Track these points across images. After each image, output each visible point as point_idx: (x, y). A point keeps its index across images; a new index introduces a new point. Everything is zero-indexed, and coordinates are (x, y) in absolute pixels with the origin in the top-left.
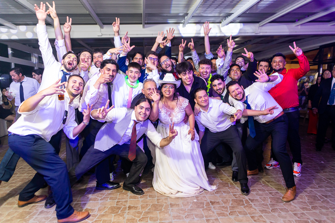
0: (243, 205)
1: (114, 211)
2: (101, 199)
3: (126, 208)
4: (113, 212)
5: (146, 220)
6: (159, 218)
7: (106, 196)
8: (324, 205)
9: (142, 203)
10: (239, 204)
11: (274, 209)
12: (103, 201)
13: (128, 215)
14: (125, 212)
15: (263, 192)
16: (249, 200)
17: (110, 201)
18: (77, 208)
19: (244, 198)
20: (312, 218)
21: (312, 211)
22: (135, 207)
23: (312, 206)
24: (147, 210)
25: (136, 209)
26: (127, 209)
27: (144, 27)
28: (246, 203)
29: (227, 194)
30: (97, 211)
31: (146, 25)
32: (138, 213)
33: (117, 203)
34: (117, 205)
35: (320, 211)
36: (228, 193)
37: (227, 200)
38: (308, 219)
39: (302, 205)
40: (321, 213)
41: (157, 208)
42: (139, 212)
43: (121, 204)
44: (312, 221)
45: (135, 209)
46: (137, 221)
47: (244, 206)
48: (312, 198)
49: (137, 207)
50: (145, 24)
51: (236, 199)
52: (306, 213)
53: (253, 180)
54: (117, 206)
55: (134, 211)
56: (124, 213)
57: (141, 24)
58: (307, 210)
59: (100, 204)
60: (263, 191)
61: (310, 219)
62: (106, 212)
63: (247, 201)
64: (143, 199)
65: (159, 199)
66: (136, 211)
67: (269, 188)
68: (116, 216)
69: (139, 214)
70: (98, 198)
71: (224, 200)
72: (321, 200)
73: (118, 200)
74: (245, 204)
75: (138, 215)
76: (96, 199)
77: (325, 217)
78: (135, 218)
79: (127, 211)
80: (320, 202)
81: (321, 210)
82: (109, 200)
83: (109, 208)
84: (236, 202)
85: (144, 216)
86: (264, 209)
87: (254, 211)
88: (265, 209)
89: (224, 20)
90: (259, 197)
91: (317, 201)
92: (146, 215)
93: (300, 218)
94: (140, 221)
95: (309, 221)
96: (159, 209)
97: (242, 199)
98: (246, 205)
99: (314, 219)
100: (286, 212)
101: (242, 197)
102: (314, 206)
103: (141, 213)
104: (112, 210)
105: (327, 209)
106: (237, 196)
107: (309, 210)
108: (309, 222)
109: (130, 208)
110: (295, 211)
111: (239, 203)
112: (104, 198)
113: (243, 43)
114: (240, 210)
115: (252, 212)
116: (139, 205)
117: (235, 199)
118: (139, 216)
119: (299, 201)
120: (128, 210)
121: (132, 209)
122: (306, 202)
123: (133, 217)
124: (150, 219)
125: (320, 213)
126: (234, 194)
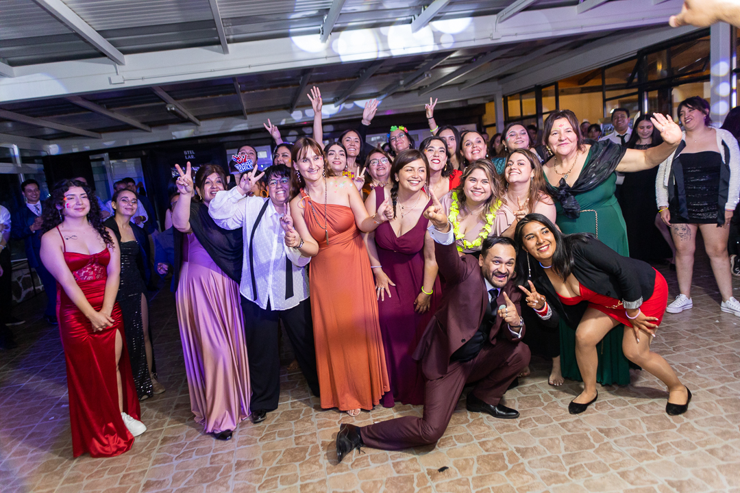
0: (505, 467)
1: (206, 477)
2: (179, 457)
3: (231, 467)
4: (205, 480)
5: (274, 485)
6: (300, 476)
7: (187, 448)
8: (684, 438)
9: (265, 452)
10: (495, 469)
11: (575, 467)
12: (182, 460)
13: (237, 480)
14: (230, 476)
15: (546, 425)
16: (516, 451)
17: (198, 457)
18: (127, 484)
19: (505, 449)
20: (661, 480)
21: (660, 458)
22: (250, 462)
23: (658, 446)
24: (274, 464)
25: (253, 466)
26: (234, 467)
28: (510, 462)
29: (465, 444)
30: (170, 484)
32: (256, 474)
33: (213, 460)
34: (211, 463)
35: (678, 455)
36: (467, 441)
37: (466, 460)
38: (653, 482)
39: (636, 445)
40: (680, 462)
41: (296, 457)
42: (258, 470)
43: (220, 459)
44: (663, 488)
45: (250, 465)
46: (255, 491)
47: (506, 471)
48: (655, 423)
49: (255, 460)
50: (229, 42)
51: (486, 453)
52: (648, 465)
54: (213, 465)
55: (249, 470)
56: (227, 479)
57: (218, 43)
58: (647, 459)
59: (175, 467)
60: (548, 423)
61: (656, 483)
62: (189, 482)
63: (511, 455)
64: (266, 442)
65: (300, 437)
66: (253, 469)
67: (559, 411)
68: (211, 488)
69: (258, 474)
70: (171, 455)
71: (459, 460)
72: (676, 427)
73: (213, 452)
74: (508, 464)
75: (257, 477)
76: (168, 458)
77: (689, 470)
78: (252, 483)
79: (233, 473)
80: (674, 430)
81: (678, 453)
82: (194, 457)
83: (196, 473)
84: (489, 463)
85: (270, 478)
86: (552, 471)
87: (531, 482)
88: (555, 471)
89: (416, 16)
90: (537, 439)
91: (669, 428)
92: (274, 475)
93: (636, 484)
94: (261, 488)
95: (655, 486)
96: (298, 458)
97: (500, 451)
98: (510, 466)
99: (666, 480)
100: (603, 471)
101: (499, 447)
102: (662, 445)
103: (263, 472)
104: (202, 476)
105: (692, 449)
106: (489, 445)
107: (652, 458)
108: (655, 491)
109: (239, 465)
110: (622, 464)
111: (494, 465)
112: (184, 453)
113: (469, 62)
114: (498, 485)
115: (526, 484)
116: (259, 457)
117: (484, 456)
118: (259, 478)
119: (629, 436)
120: (236, 469)
121: (244, 467)
122: (644, 435)
123: (247, 482)
124: (281, 481)
125: (678, 463)
126: (481, 441)
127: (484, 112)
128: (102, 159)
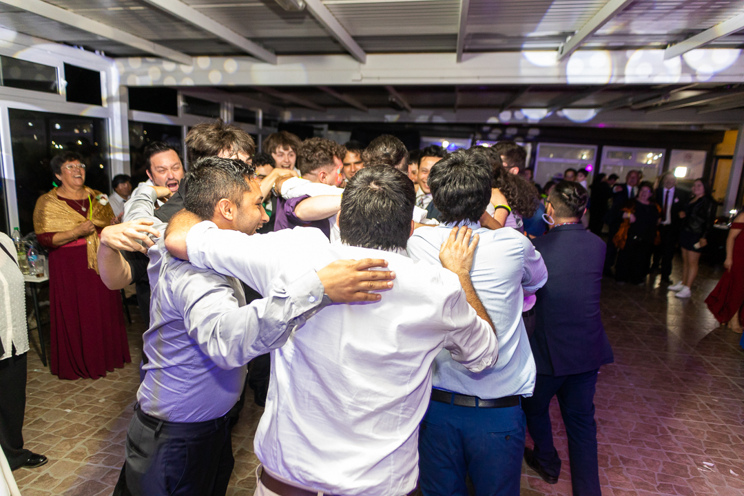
27: (459, 60)
31: (465, 55)
50: (465, 51)
53: (712, 430)
57: (453, 51)
127: (721, 140)
128: (322, 129)
